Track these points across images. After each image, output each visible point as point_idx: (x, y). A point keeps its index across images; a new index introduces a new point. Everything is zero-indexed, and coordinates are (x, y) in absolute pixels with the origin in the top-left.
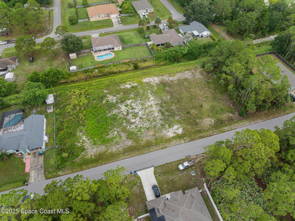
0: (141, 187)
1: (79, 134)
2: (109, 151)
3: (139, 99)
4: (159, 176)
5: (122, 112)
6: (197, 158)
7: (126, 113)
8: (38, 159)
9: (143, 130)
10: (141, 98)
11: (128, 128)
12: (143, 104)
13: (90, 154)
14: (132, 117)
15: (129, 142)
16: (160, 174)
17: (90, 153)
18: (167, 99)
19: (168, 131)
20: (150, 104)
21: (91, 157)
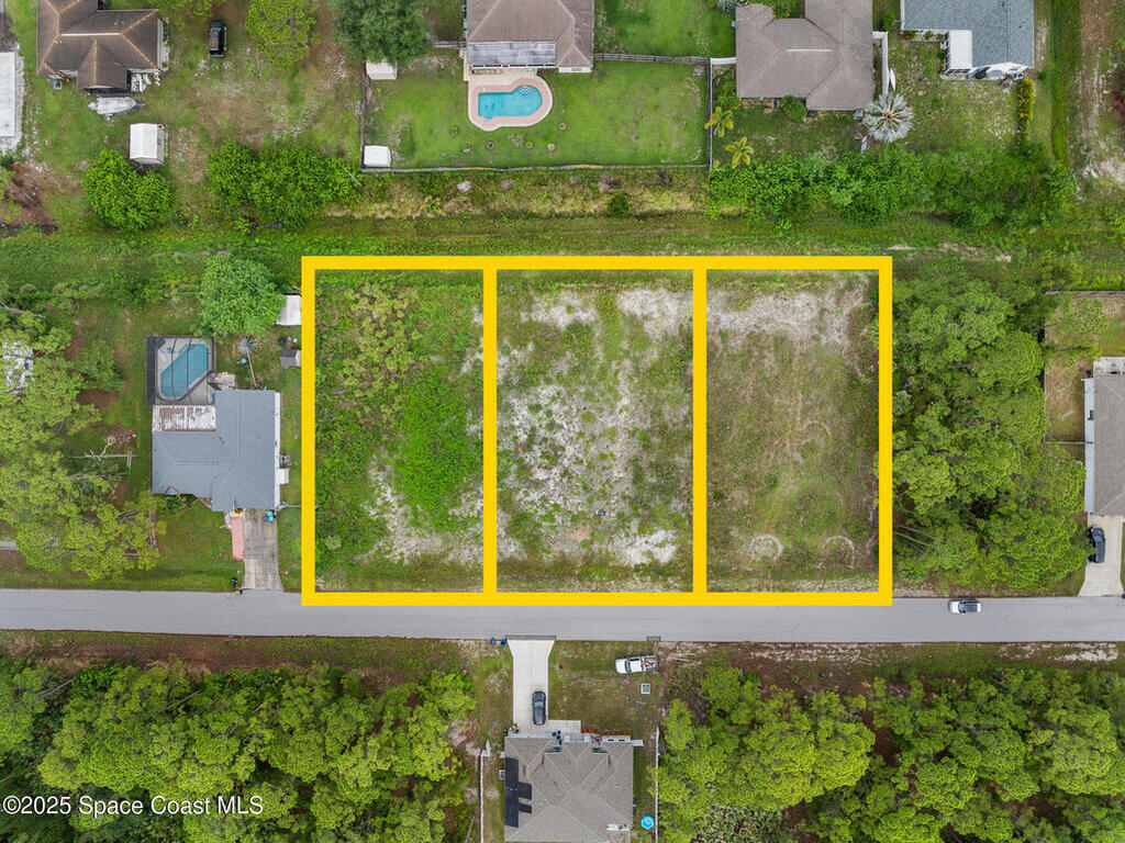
0: (508, 682)
1: (375, 475)
2: (451, 557)
3: (582, 390)
4: (561, 667)
5: (513, 427)
6: (674, 650)
7: (525, 437)
8: (263, 530)
9: (559, 519)
10: (590, 388)
11: (518, 497)
12: (588, 418)
13: (399, 551)
14: (540, 460)
15: (510, 543)
16: (563, 664)
17: (401, 546)
18: (675, 420)
19: (631, 545)
20: (610, 425)
21: (401, 561)
